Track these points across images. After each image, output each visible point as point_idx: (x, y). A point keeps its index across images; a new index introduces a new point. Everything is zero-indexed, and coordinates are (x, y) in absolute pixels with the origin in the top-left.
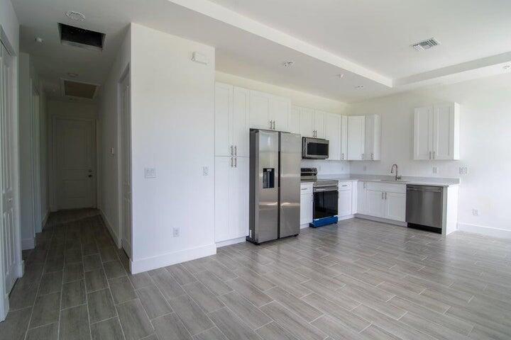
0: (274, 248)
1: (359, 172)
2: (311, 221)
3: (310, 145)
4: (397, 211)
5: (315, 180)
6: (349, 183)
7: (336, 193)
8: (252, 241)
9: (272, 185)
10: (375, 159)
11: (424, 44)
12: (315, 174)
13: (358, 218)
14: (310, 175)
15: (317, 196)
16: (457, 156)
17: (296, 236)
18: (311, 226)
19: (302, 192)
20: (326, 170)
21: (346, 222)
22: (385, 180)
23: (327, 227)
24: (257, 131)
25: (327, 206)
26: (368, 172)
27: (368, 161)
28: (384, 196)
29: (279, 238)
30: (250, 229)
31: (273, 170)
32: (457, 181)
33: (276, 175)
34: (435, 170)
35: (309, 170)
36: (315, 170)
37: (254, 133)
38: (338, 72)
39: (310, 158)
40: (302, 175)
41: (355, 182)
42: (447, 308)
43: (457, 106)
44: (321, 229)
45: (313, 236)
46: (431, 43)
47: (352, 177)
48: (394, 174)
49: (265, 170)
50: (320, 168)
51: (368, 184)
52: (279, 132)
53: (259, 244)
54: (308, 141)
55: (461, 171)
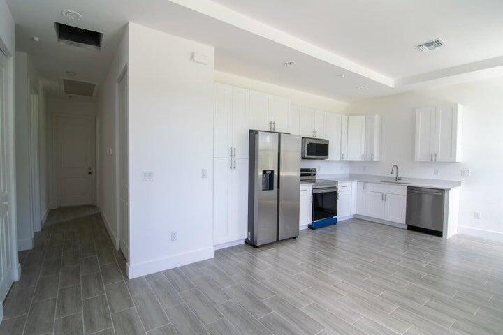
0: (273, 250)
1: (360, 171)
2: (310, 223)
3: (310, 145)
4: (397, 212)
5: (314, 181)
6: (348, 184)
7: (335, 194)
8: (251, 243)
9: (271, 187)
10: (375, 159)
11: (428, 45)
12: (314, 175)
13: (357, 219)
14: (310, 175)
15: (316, 197)
16: (459, 158)
17: (295, 238)
18: (310, 227)
19: (301, 193)
20: (325, 170)
21: (346, 223)
22: (385, 181)
23: (327, 228)
24: (257, 132)
25: (326, 206)
26: (366, 173)
27: (368, 162)
28: (384, 197)
29: (277, 240)
30: (249, 231)
31: (272, 171)
32: (459, 184)
33: (276, 173)
34: (436, 172)
35: (308, 170)
36: (315, 170)
37: (253, 134)
38: (339, 72)
39: (309, 159)
40: (302, 175)
41: (355, 184)
42: (453, 321)
43: (460, 108)
44: (321, 230)
45: (313, 239)
46: (435, 44)
47: (352, 177)
48: (394, 175)
49: (264, 172)
50: (319, 168)
51: (368, 185)
52: (279, 133)
53: (257, 247)
54: (307, 142)
55: (463, 173)
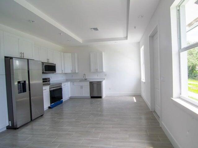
0: (29, 127)
1: (71, 78)
2: (49, 105)
3: (46, 66)
4: (86, 93)
5: (49, 84)
6: (66, 84)
7: (61, 89)
9: (24, 91)
10: (76, 72)
11: (94, 29)
12: (49, 81)
13: (71, 99)
14: (46, 81)
15: (52, 92)
17: (42, 116)
18: (49, 108)
19: (44, 91)
20: (54, 78)
21: (67, 101)
22: (81, 81)
23: (58, 106)
24: (11, 58)
25: (56, 95)
26: (73, 78)
27: (74, 73)
28: (82, 87)
29: (31, 120)
31: (25, 82)
32: (104, 79)
33: (27, 82)
34: (98, 76)
35: (46, 79)
36: (49, 79)
39: (46, 73)
40: (43, 82)
41: (69, 83)
43: (103, 53)
44: (55, 108)
45: (52, 113)
46: (96, 29)
47: (67, 81)
48: (84, 78)
49: (19, 82)
50: (51, 77)
51: (75, 83)
52: (28, 60)
53: (18, 128)
54: (45, 64)
55: (105, 75)
